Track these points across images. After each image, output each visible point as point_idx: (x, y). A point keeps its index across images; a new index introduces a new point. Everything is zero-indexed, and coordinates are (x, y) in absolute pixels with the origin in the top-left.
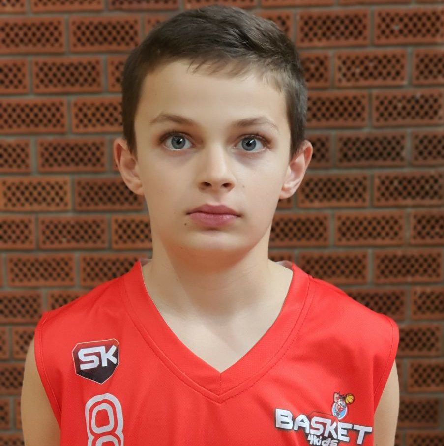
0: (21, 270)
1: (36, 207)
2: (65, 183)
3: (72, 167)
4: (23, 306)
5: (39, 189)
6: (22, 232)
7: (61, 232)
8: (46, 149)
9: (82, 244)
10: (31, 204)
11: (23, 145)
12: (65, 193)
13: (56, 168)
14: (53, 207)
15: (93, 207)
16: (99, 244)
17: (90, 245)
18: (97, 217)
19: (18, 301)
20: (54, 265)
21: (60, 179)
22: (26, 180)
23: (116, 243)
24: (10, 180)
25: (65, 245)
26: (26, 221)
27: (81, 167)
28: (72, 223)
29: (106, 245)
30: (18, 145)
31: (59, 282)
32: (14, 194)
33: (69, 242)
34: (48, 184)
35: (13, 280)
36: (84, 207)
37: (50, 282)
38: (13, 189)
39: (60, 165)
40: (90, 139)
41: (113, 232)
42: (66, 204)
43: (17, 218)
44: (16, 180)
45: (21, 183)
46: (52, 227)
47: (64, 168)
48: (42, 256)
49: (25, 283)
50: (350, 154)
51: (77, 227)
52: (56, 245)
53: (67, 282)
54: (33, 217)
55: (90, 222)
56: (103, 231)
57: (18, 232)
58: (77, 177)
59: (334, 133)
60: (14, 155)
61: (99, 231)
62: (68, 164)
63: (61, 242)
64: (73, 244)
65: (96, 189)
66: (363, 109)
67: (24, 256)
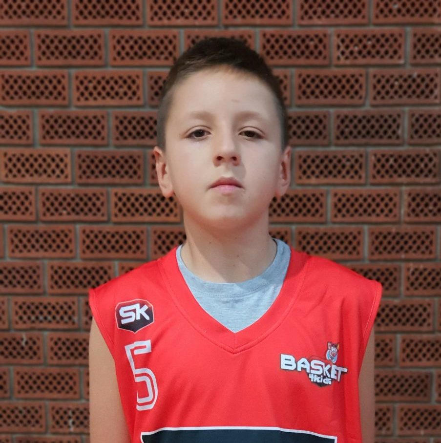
0: (21, 241)
1: (36, 179)
2: (66, 156)
3: (73, 140)
4: (23, 277)
5: (40, 161)
6: (22, 203)
7: (61, 204)
8: (48, 121)
9: (82, 217)
10: (32, 175)
11: (24, 117)
12: (66, 166)
13: (57, 140)
14: (53, 180)
15: (92, 180)
16: (99, 217)
17: (90, 217)
18: (96, 190)
19: (18, 272)
20: (54, 236)
21: (61, 151)
22: (27, 152)
23: (116, 215)
24: (11, 151)
25: (65, 217)
26: (27, 193)
27: (82, 140)
28: (73, 195)
29: (105, 218)
30: (20, 117)
31: (59, 253)
32: (15, 166)
33: (69, 214)
34: (49, 156)
35: (13, 251)
36: (84, 180)
37: (50, 254)
38: (14, 160)
39: (60, 137)
40: (91, 113)
41: (113, 205)
42: (66, 177)
43: (18, 189)
44: (17, 151)
45: (23, 155)
46: (52, 199)
47: (65, 140)
48: (41, 227)
49: (25, 253)
50: (347, 131)
51: (77, 200)
52: (56, 217)
53: (67, 254)
54: (33, 189)
55: (90, 195)
56: (102, 204)
57: (18, 203)
58: (77, 150)
59: (332, 111)
60: (15, 127)
61: (98, 204)
62: (69, 137)
63: (61, 214)
64: (73, 217)
65: (96, 161)
66: (361, 87)
67: (24, 227)
